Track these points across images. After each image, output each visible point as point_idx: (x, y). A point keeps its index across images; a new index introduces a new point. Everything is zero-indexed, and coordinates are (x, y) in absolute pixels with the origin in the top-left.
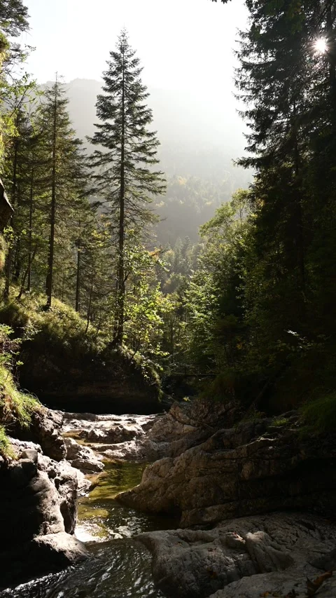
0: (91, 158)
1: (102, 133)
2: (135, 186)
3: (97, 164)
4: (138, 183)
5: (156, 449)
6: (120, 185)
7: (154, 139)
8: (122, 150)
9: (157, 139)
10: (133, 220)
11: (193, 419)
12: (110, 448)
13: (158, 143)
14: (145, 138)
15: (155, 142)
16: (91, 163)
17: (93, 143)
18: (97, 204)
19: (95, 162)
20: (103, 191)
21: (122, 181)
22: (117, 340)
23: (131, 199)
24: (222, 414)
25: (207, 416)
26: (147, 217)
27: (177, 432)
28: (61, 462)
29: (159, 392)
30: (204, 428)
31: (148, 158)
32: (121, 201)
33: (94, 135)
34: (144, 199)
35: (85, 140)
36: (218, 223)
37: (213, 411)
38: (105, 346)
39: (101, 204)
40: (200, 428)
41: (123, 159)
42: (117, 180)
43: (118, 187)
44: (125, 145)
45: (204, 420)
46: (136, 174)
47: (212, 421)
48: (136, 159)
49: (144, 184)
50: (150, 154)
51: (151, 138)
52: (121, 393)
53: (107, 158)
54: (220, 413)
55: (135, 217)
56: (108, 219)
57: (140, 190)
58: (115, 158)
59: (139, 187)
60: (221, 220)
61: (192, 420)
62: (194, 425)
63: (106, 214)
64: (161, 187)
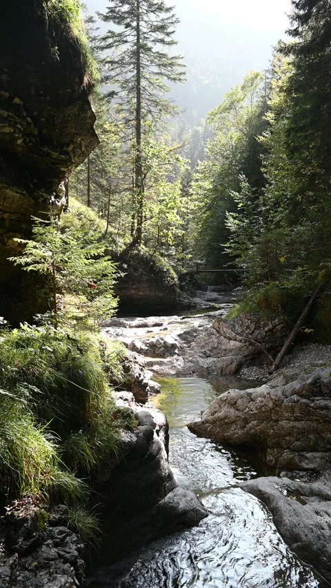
0: (104, 39)
1: (115, 7)
2: (153, 73)
3: (109, 46)
4: (156, 70)
5: (205, 366)
6: (136, 72)
7: (173, 16)
8: (137, 29)
9: (176, 16)
10: (150, 112)
11: (238, 334)
12: (157, 363)
13: (177, 21)
14: (163, 15)
15: (174, 19)
16: (103, 44)
17: (105, 20)
18: (112, 94)
19: (107, 43)
20: (117, 78)
21: (138, 66)
22: (136, 241)
23: (147, 88)
24: (269, 330)
25: (253, 332)
26: (165, 108)
27: (223, 347)
28: (147, 403)
29: (176, 291)
30: (251, 344)
31: (167, 39)
32: (138, 90)
33: (107, 10)
34: (161, 87)
35: (96, 17)
36: (228, 109)
37: (259, 327)
38: (124, 247)
39: (116, 94)
40: (247, 344)
41: (138, 39)
42: (132, 66)
43: (133, 74)
44: (141, 23)
45: (250, 336)
46: (152, 58)
47: (259, 337)
48: (153, 41)
49: (163, 71)
50: (168, 34)
51: (169, 15)
52: (141, 293)
53: (121, 39)
54: (266, 329)
55: (152, 109)
56: (122, 110)
57: (157, 77)
58: (130, 39)
59: (156, 73)
60: (231, 107)
61: (238, 336)
62: (240, 341)
63: (121, 104)
64: (181, 74)
